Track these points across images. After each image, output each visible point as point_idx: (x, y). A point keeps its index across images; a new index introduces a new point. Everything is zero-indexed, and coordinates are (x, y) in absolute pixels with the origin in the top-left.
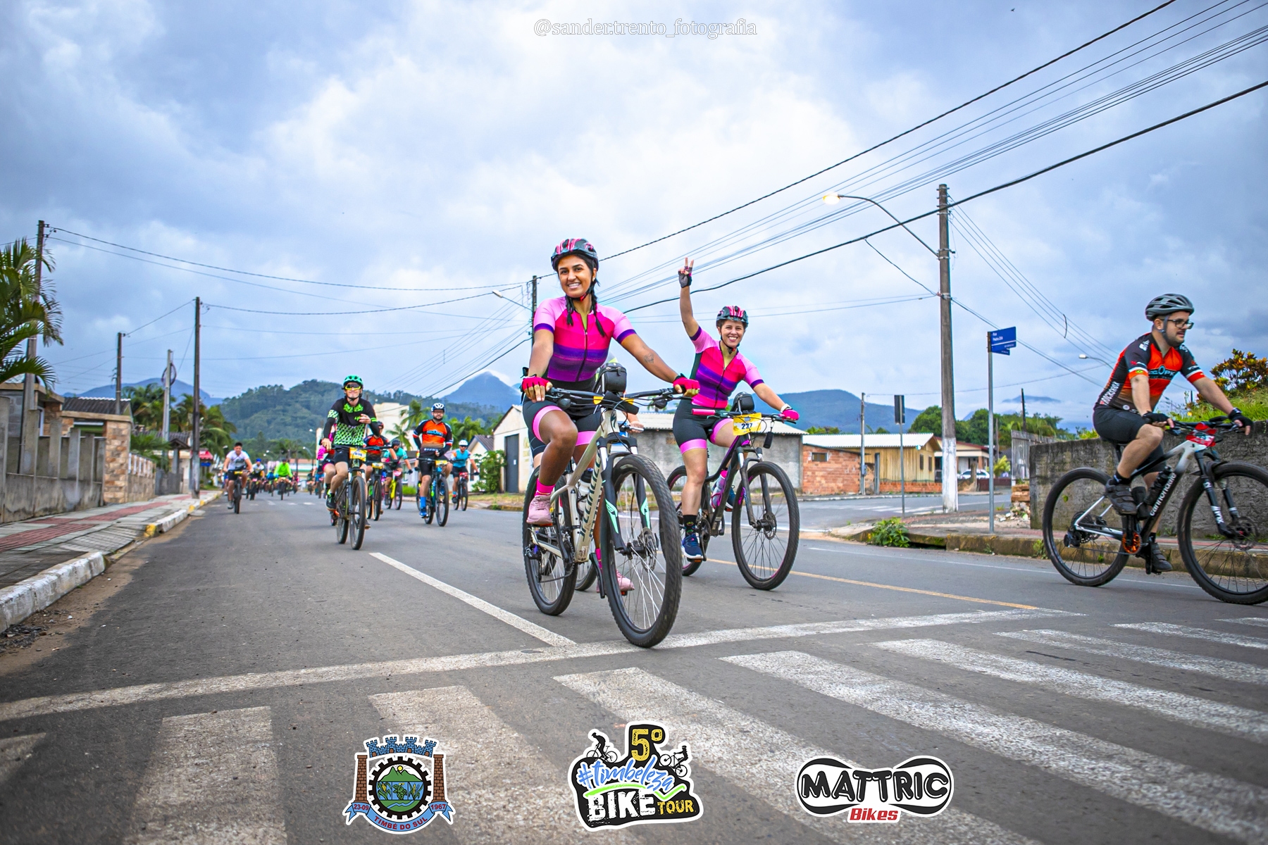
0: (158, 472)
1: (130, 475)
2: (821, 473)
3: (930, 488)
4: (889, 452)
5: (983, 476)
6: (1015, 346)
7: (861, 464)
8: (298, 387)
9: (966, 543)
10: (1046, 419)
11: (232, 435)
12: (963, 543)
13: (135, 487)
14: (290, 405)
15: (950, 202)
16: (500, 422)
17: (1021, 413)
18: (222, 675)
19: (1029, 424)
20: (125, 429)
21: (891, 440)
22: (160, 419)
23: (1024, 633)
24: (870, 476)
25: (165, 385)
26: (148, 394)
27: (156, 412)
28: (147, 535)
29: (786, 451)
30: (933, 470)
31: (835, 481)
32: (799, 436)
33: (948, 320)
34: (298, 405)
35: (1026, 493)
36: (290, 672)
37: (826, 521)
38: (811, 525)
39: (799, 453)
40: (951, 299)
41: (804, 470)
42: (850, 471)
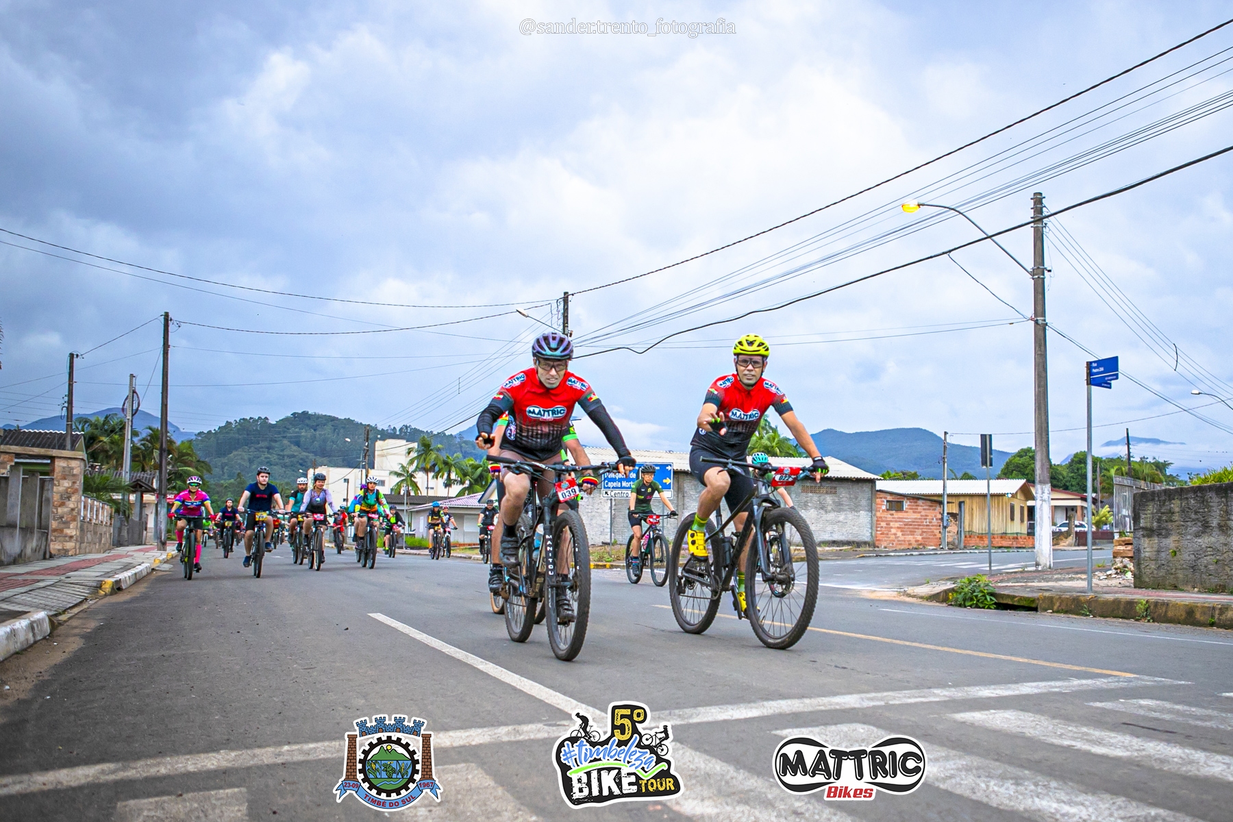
0: (116, 518)
1: (83, 521)
2: (897, 525)
3: (1021, 542)
4: (976, 500)
5: (1082, 529)
6: (1117, 378)
7: (942, 514)
8: (287, 419)
9: (1060, 603)
10: (1153, 463)
12: (1058, 604)
13: (89, 536)
14: (276, 441)
15: (1045, 211)
17: (1126, 457)
19: (1134, 470)
20: (77, 467)
21: (978, 487)
22: (119, 456)
23: (1122, 703)
24: (953, 528)
25: (126, 416)
26: (106, 427)
27: (115, 448)
28: (102, 593)
29: (856, 498)
30: (1026, 521)
31: (912, 533)
32: (872, 481)
33: (1043, 348)
34: (285, 442)
35: (1129, 547)
37: (901, 580)
38: (884, 584)
39: (871, 501)
40: (1046, 324)
41: (877, 521)
42: (930, 522)
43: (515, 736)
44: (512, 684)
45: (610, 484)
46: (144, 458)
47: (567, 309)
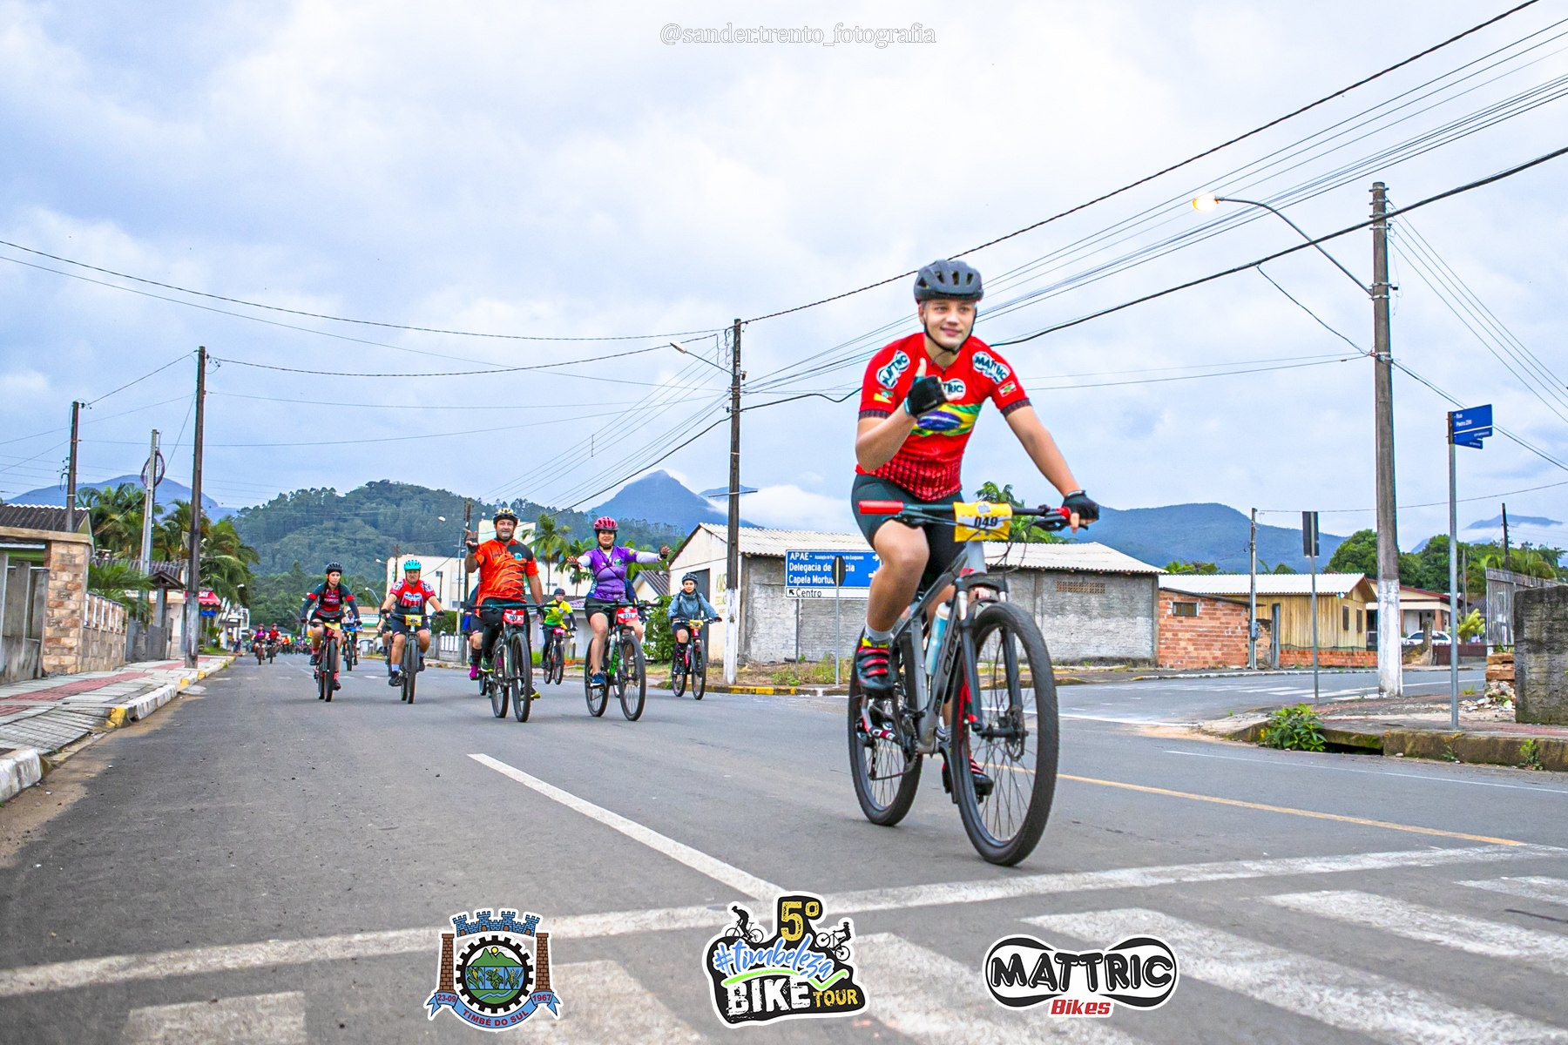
0: (131, 627)
1: (87, 627)
2: (1188, 635)
3: (1359, 660)
4: (1296, 602)
5: (1443, 642)
6: (1490, 434)
7: (1250, 621)
8: (360, 491)
9: (1415, 744)
10: (1539, 552)
11: (251, 567)
12: (1411, 745)
13: (95, 648)
14: (345, 521)
15: (1389, 210)
16: (681, 550)
17: (1502, 543)
18: (228, 943)
19: (1514, 559)
20: (81, 555)
21: (1299, 583)
22: (137, 540)
23: (1505, 882)
24: (1264, 641)
25: (145, 486)
26: (119, 501)
27: (131, 530)
28: (111, 724)
29: (1132, 599)
30: (1364, 631)
31: (1209, 646)
32: (1153, 577)
33: (1387, 394)
34: (358, 521)
35: (1509, 667)
36: (336, 939)
37: (1194, 711)
38: (1170, 717)
39: (1153, 602)
40: (1392, 361)
41: (1161, 630)
42: (1233, 632)
43: (669, 923)
44: (665, 852)
45: (797, 580)
46: (169, 543)
47: (739, 341)
